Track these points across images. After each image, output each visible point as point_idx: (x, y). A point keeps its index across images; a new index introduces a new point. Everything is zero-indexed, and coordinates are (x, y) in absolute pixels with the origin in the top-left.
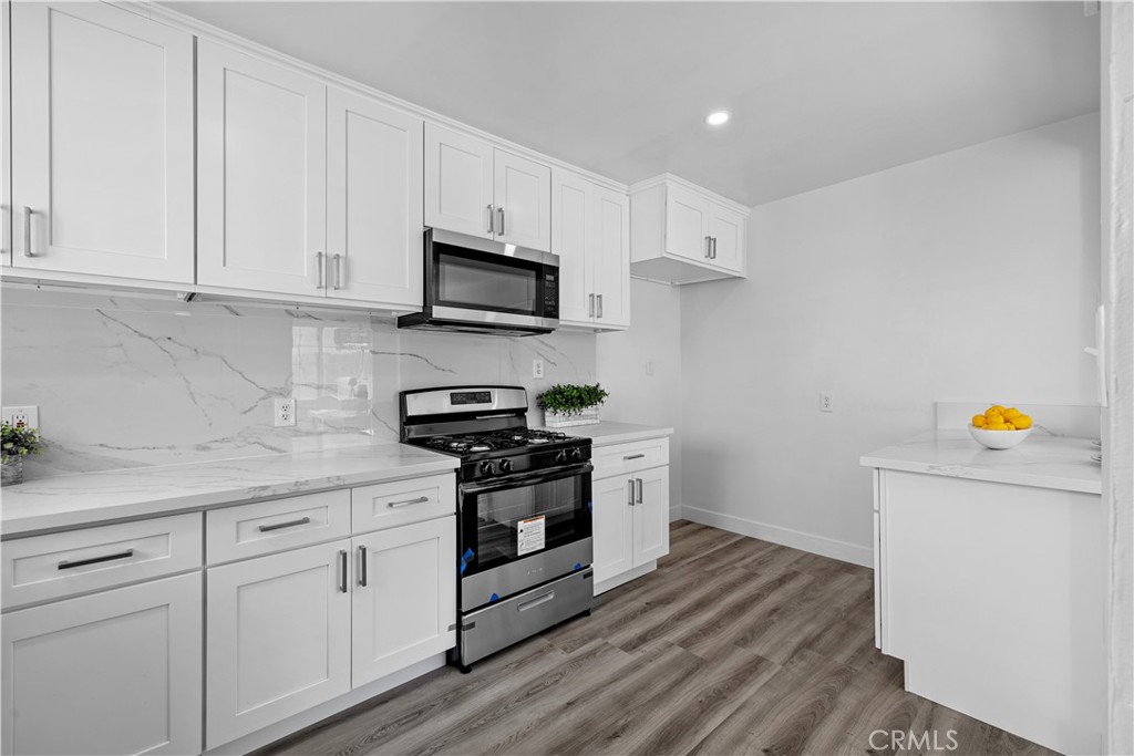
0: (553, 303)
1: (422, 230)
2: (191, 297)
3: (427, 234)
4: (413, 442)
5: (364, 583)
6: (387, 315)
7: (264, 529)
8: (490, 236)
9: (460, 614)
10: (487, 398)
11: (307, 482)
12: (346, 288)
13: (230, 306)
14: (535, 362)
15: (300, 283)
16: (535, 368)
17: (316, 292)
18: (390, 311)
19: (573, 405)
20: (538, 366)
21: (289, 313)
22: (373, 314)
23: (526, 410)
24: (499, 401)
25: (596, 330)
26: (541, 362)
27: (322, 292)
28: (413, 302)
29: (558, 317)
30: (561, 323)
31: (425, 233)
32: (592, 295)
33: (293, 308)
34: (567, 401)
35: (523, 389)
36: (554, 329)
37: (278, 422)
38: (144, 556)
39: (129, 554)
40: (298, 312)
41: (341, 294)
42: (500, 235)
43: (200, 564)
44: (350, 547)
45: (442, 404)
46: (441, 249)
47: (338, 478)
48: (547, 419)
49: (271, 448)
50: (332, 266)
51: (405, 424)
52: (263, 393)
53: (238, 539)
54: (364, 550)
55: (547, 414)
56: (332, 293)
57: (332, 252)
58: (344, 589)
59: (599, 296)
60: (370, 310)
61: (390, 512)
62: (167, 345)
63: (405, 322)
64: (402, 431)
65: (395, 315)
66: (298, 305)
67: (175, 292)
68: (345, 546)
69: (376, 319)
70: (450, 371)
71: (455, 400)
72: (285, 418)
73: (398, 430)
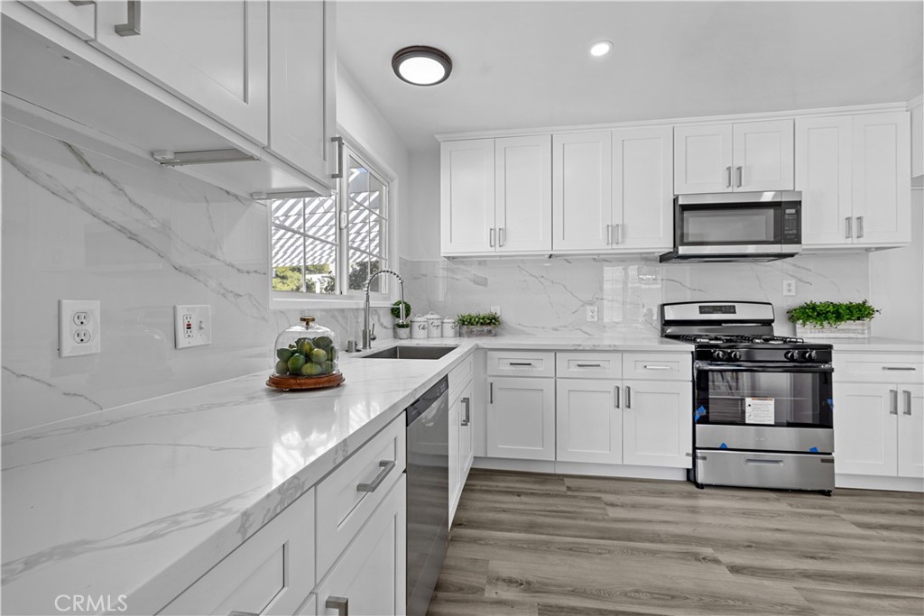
0: (795, 232)
1: (672, 198)
2: (551, 256)
3: (675, 200)
4: (669, 336)
5: (629, 407)
6: (652, 255)
7: (579, 366)
8: (730, 190)
9: (695, 448)
10: (732, 310)
11: (599, 346)
12: (623, 242)
13: (566, 259)
14: (785, 283)
15: (597, 242)
16: (785, 288)
17: (606, 247)
18: (654, 253)
19: (826, 319)
20: (789, 285)
21: (594, 259)
22: (643, 256)
23: (773, 321)
24: (742, 313)
25: (868, 250)
26: (793, 282)
27: (610, 247)
28: (666, 245)
29: (800, 243)
30: (804, 247)
31: (674, 200)
32: (848, 219)
33: (596, 257)
34: (819, 315)
35: (770, 304)
36: (797, 253)
37: (589, 319)
38: (535, 367)
39: (530, 364)
40: (600, 260)
41: (620, 246)
42: (738, 187)
43: (553, 375)
44: (623, 386)
45: (693, 313)
46: (686, 208)
47: (615, 346)
48: (798, 330)
49: (586, 333)
50: (615, 232)
51: (664, 325)
52: (582, 303)
53: (569, 368)
54: (629, 388)
55: (798, 326)
56: (615, 246)
57: (614, 223)
58: (618, 407)
59: (859, 219)
60: (641, 253)
61: (645, 371)
62: (542, 280)
63: (664, 258)
64: (663, 331)
65: (658, 255)
66: (599, 254)
67: (544, 255)
68: (619, 384)
69: (645, 258)
70: (700, 290)
71: (702, 310)
72: (592, 317)
73: (660, 329)
